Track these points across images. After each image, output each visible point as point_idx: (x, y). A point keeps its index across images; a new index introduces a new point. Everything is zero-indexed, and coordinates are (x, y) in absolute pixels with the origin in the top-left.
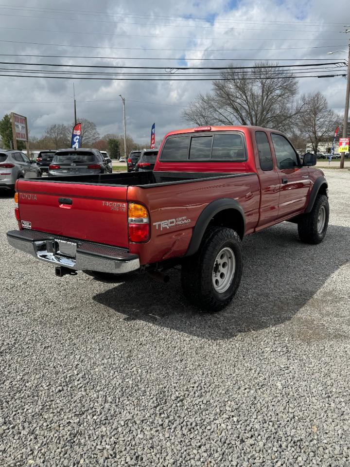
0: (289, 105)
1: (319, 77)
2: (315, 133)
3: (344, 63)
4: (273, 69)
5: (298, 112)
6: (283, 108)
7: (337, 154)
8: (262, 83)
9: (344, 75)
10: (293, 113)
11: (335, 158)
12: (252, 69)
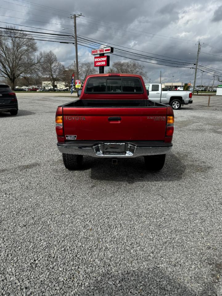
0: (32, 57)
1: (61, 42)
2: (52, 75)
3: (73, 36)
4: (19, 32)
5: (39, 62)
6: (29, 58)
7: (62, 89)
8: (12, 40)
9: (73, 43)
10: (36, 62)
11: (61, 91)
12: (4, 29)
